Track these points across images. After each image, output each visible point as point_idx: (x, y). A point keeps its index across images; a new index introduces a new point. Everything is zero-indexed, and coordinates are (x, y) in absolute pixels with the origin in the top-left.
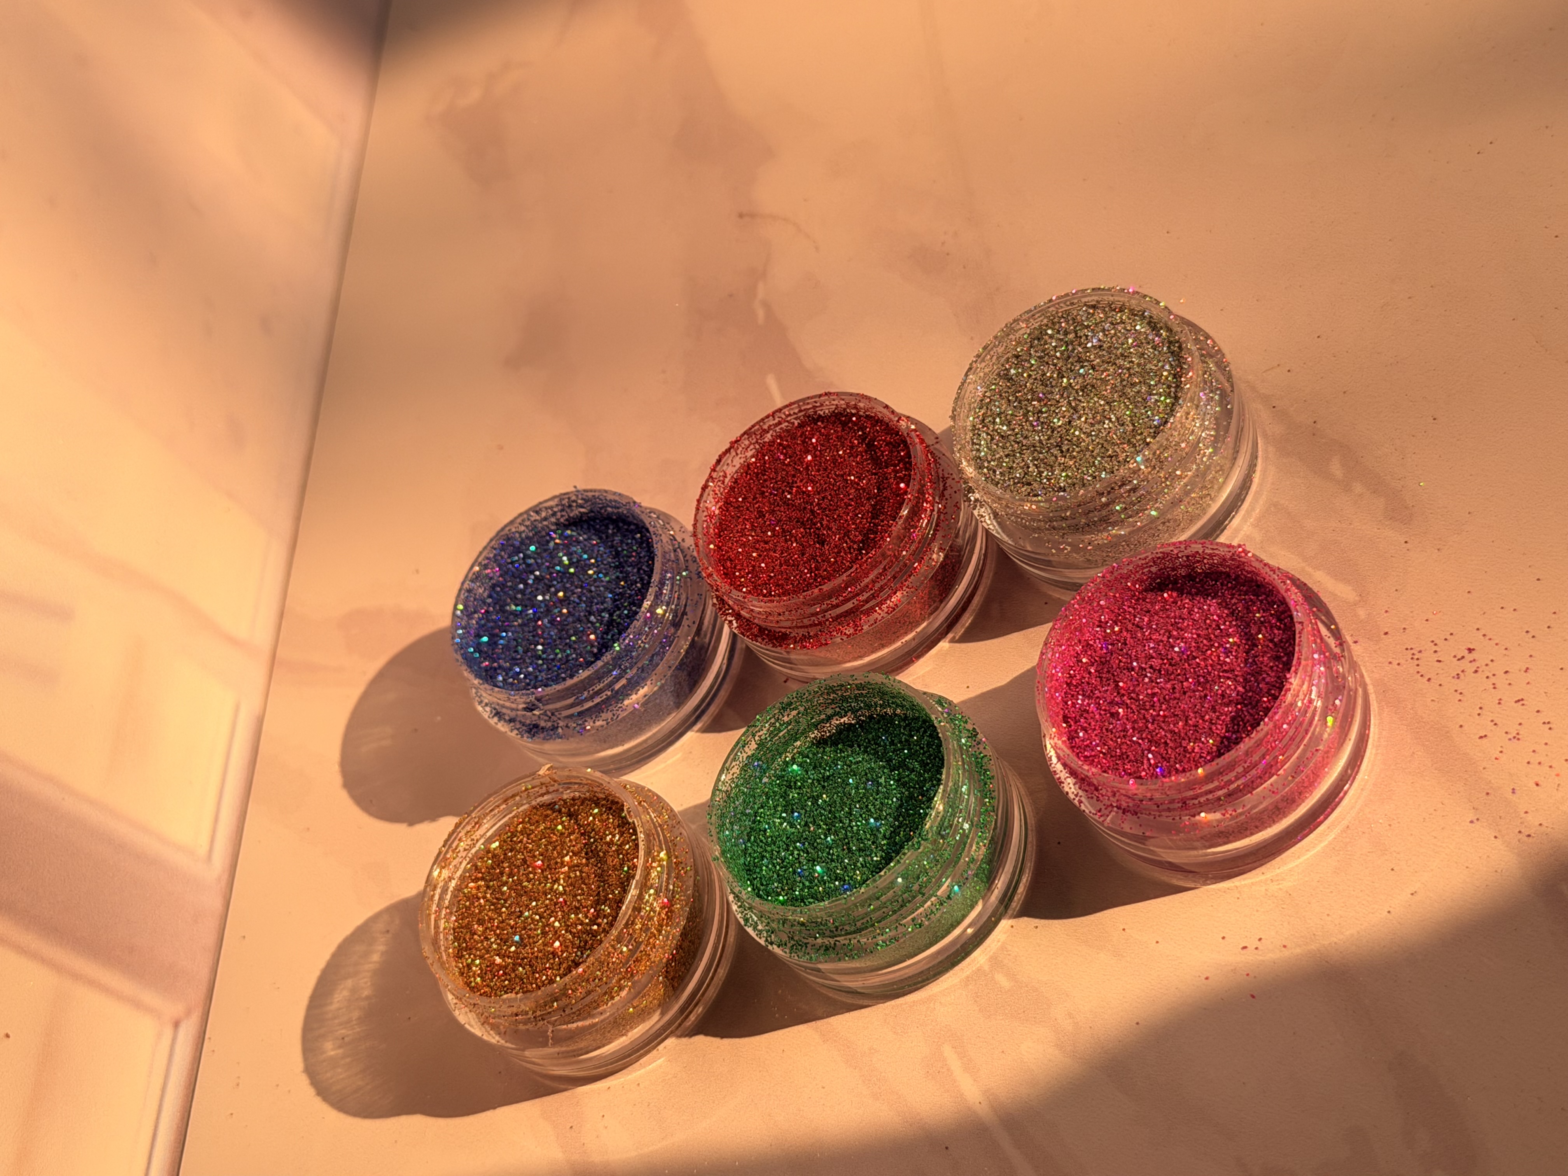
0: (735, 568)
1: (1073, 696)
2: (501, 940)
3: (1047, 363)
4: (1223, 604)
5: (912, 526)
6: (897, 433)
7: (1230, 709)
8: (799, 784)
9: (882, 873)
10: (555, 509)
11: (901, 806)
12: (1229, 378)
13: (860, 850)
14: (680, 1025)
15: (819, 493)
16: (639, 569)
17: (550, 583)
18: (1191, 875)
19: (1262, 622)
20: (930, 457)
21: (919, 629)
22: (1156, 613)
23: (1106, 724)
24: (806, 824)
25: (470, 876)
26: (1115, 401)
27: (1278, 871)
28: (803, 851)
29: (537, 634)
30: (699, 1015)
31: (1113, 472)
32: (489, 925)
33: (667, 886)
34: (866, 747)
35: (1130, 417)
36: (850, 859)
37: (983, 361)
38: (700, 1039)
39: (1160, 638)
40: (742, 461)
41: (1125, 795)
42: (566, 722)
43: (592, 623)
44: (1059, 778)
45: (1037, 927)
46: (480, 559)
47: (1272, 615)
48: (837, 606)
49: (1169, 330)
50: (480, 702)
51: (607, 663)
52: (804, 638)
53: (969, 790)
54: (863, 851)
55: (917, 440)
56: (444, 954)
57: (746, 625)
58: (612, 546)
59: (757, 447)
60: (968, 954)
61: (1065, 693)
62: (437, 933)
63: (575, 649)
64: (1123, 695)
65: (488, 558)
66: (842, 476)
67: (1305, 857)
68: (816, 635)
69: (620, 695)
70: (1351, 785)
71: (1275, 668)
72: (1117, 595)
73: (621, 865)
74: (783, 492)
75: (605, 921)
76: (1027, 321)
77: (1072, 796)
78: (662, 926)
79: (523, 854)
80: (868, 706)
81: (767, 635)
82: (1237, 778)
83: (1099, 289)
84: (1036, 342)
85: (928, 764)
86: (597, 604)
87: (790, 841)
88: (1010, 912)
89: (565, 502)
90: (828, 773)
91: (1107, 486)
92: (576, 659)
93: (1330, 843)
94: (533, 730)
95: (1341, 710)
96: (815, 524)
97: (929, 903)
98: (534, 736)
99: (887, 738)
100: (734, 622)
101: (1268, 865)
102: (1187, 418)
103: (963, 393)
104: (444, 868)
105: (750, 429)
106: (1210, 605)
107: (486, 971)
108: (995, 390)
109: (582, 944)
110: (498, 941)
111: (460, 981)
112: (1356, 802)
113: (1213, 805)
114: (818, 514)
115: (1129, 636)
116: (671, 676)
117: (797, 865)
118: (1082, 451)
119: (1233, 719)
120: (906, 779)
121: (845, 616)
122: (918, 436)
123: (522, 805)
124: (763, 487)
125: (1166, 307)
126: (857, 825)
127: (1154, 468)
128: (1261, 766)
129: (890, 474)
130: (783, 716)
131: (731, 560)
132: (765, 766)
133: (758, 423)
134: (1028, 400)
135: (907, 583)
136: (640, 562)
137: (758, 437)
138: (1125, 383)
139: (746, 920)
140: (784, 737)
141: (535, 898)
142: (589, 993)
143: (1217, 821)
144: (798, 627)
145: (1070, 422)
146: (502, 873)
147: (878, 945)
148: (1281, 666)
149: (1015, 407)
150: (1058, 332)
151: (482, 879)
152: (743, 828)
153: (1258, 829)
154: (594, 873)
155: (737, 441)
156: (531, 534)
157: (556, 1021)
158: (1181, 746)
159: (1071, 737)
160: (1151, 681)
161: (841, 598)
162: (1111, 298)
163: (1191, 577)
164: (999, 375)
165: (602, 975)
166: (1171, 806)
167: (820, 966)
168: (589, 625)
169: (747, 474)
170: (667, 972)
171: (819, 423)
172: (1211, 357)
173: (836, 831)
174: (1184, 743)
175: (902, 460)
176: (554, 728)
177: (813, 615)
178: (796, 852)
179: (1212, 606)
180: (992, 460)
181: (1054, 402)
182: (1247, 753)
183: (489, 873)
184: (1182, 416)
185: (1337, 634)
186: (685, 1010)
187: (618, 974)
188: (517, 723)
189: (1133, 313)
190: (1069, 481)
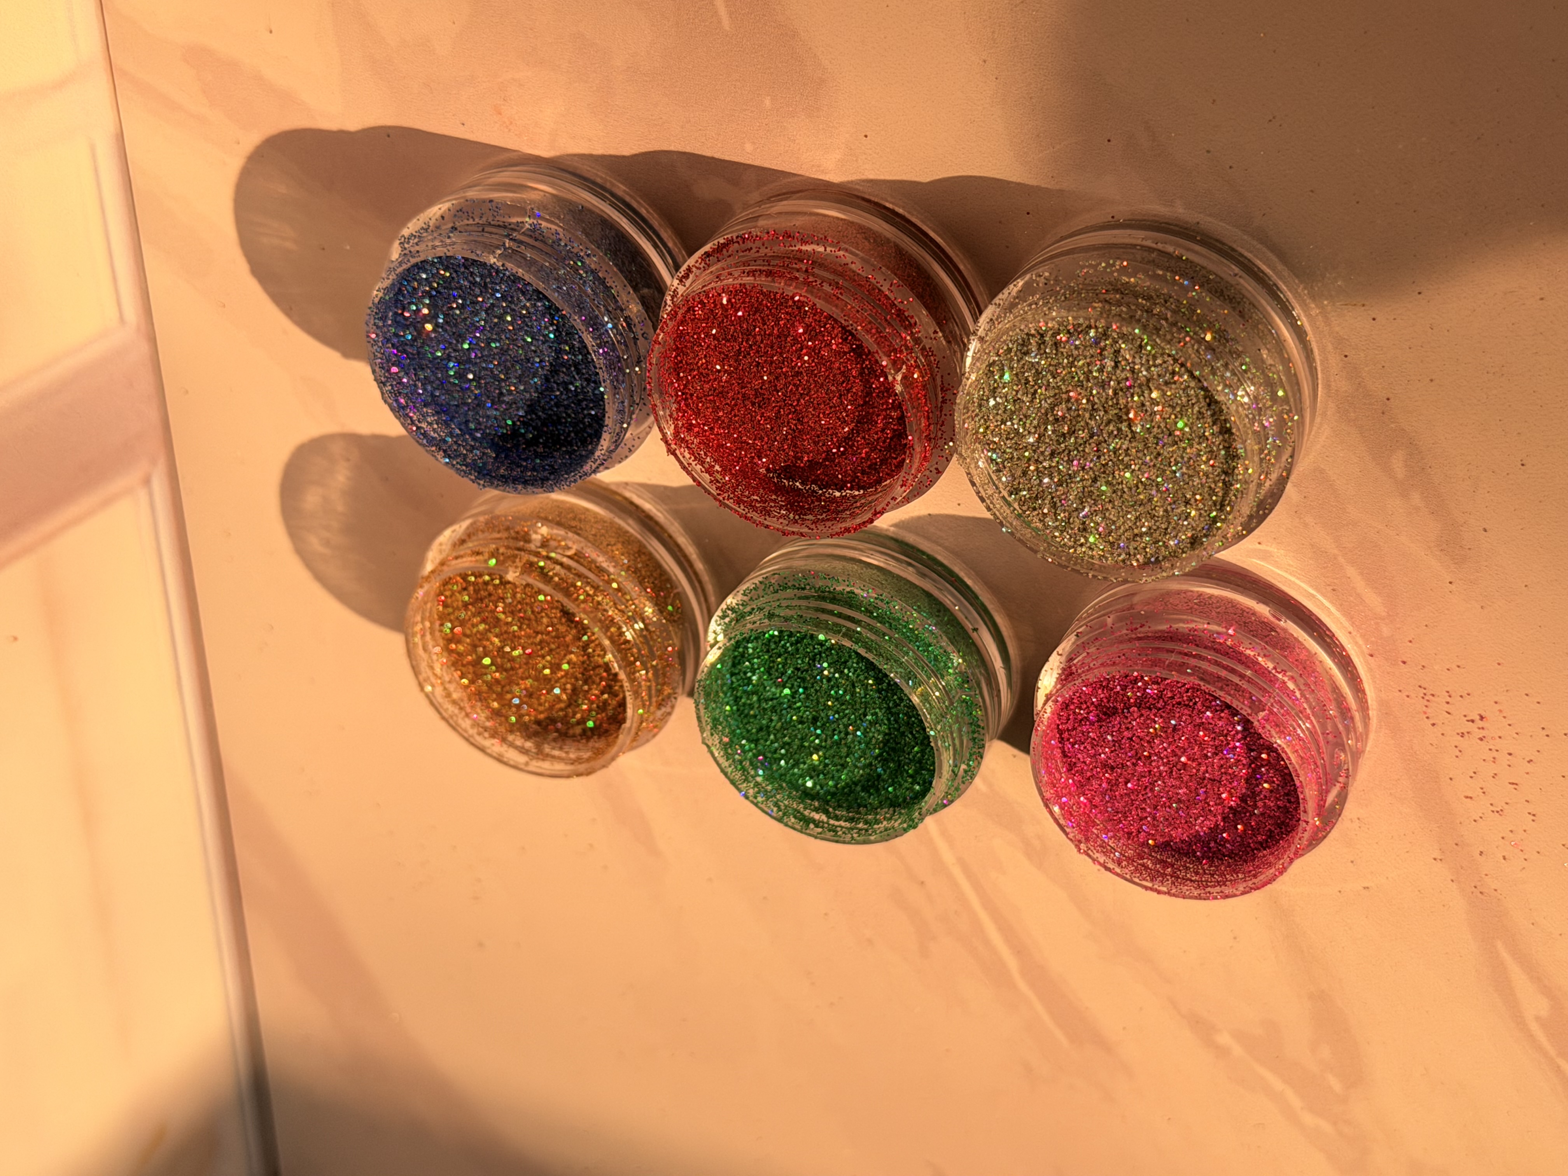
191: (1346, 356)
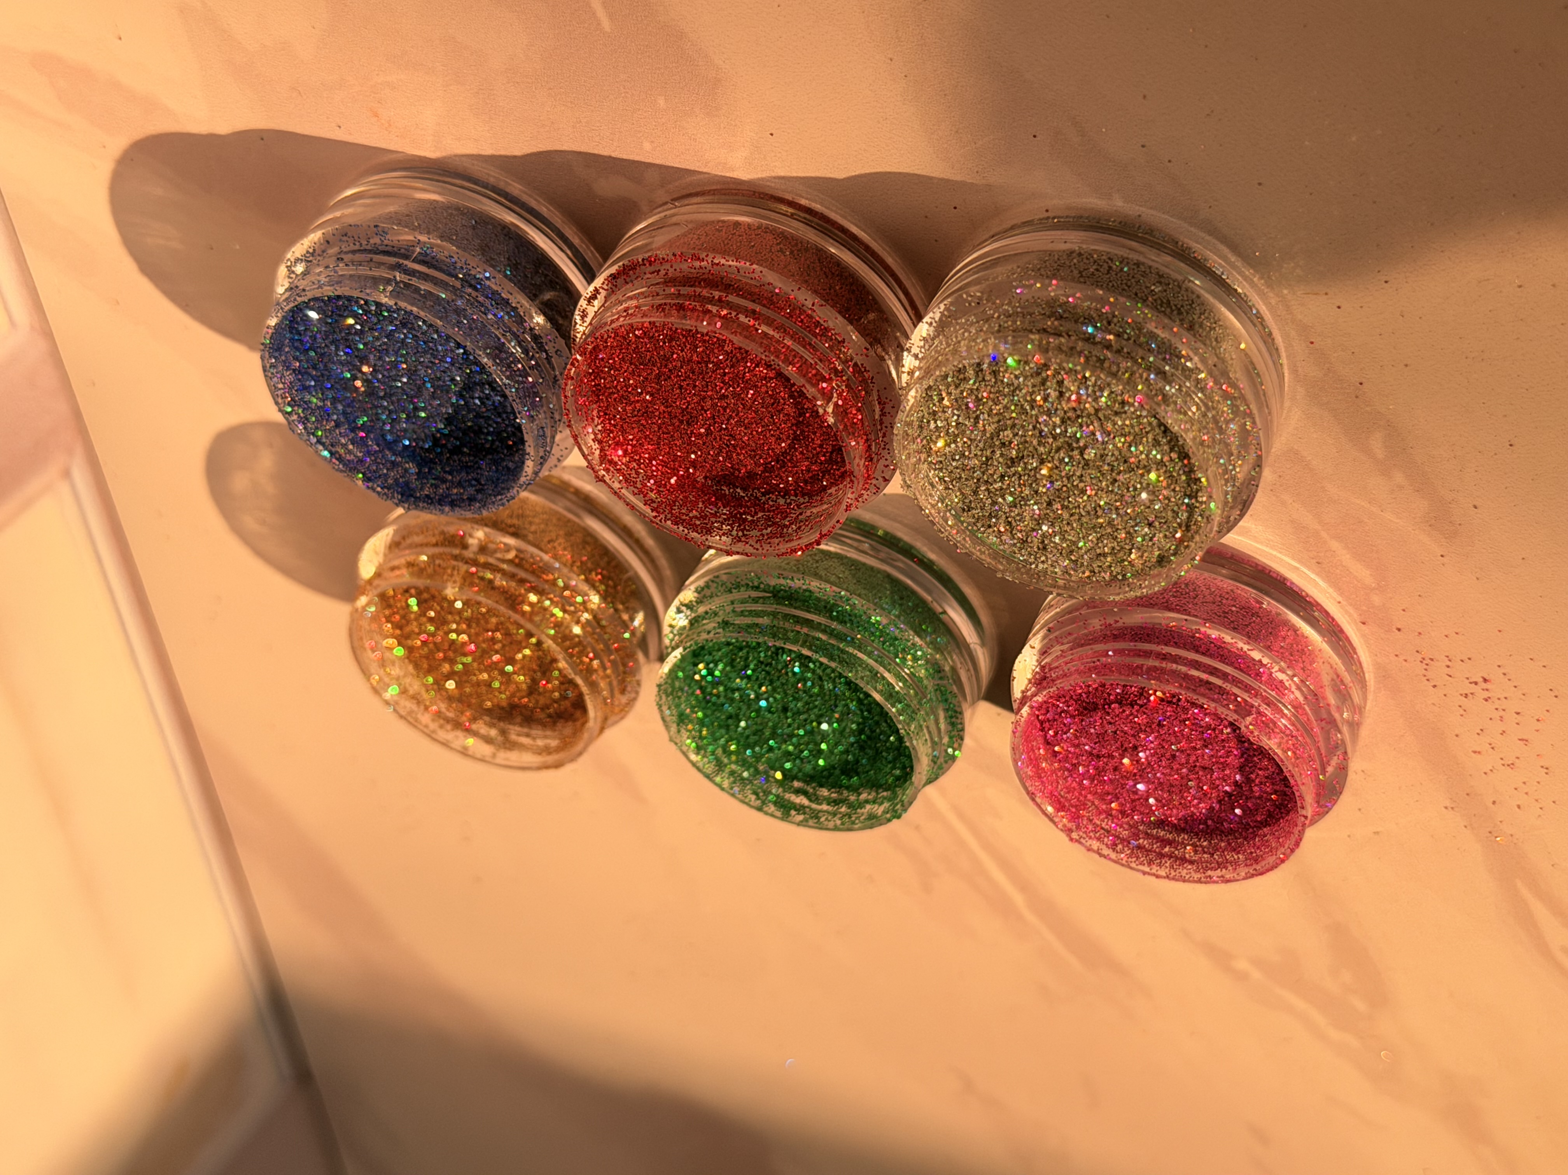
191: (1312, 343)
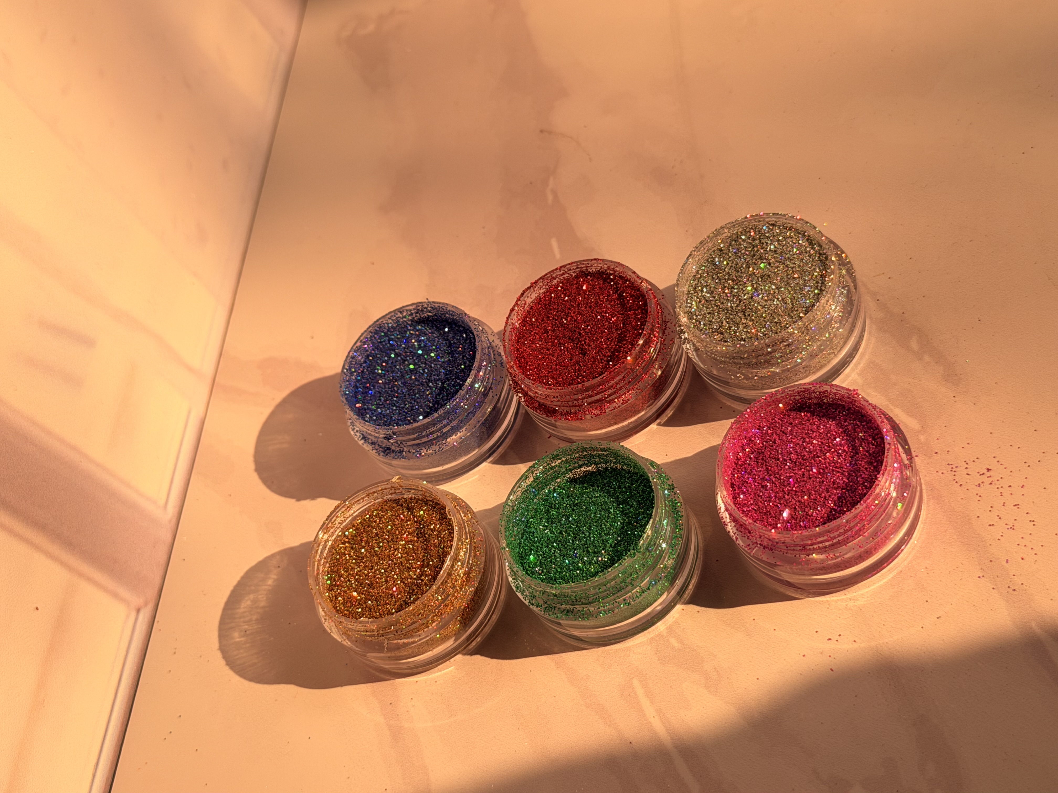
0: (527, 363)
1: (738, 471)
2: (358, 582)
3: (740, 257)
4: (839, 425)
5: (644, 351)
6: (638, 290)
7: (838, 492)
8: (557, 506)
9: (610, 570)
10: (412, 312)
11: (623, 528)
12: (854, 281)
13: (594, 552)
14: (465, 648)
15: (585, 323)
16: (463, 356)
17: (405, 359)
18: (799, 590)
19: (863, 439)
20: (659, 308)
21: (640, 415)
22: (796, 425)
23: (759, 492)
24: (561, 532)
25: (340, 540)
26: (781, 287)
27: (854, 594)
28: (558, 549)
29: (394, 390)
30: (477, 643)
31: (777, 333)
32: (351, 573)
33: (468, 561)
34: (602, 488)
35: (791, 299)
36: (588, 557)
37: (699, 251)
38: (478, 658)
39: (797, 442)
40: (537, 295)
41: (767, 538)
42: (409, 449)
43: (430, 387)
44: (725, 522)
45: (699, 612)
46: (362, 338)
47: (869, 435)
48: (592, 396)
49: (820, 246)
50: (353, 429)
51: (441, 415)
52: (567, 413)
53: (667, 523)
54: (596, 553)
55: (652, 296)
56: (321, 587)
57: (530, 400)
58: (447, 340)
59: (547, 287)
60: (653, 624)
61: (734, 469)
62: (318, 574)
63: (417, 402)
64: (771, 475)
65: (367, 338)
66: (601, 313)
67: (873, 587)
68: (575, 413)
69: (445, 436)
70: (906, 546)
71: (868, 469)
72: (772, 411)
73: (439, 544)
74: (562, 319)
75: (427, 578)
76: (729, 229)
77: (732, 534)
78: (463, 586)
79: (376, 530)
80: (606, 462)
81: (544, 409)
82: (839, 536)
83: (778, 214)
84: (733, 242)
85: (642, 503)
86: (434, 375)
87: (549, 542)
88: (683, 600)
89: (420, 308)
90: (577, 501)
91: (773, 342)
92: (418, 409)
93: (890, 580)
94: (387, 451)
95: (907, 499)
96: (581, 342)
97: (635, 590)
98: (387, 455)
99: (616, 483)
100: (523, 398)
101: (849, 590)
102: (827, 304)
103: (684, 270)
104: (325, 533)
105: (545, 276)
106: (831, 425)
107: (347, 601)
108: (704, 270)
109: (411, 591)
110: (357, 583)
111: (330, 605)
112: (907, 557)
113: (821, 551)
114: (584, 336)
115: (777, 438)
116: (479, 427)
117: (553, 557)
118: (758, 316)
119: (839, 498)
120: (627, 511)
121: (596, 403)
122: (652, 293)
123: (378, 499)
124: (549, 314)
125: (820, 232)
126: (594, 537)
127: (803, 333)
128: (854, 530)
129: (632, 315)
130: (552, 463)
131: (524, 358)
132: (536, 493)
133: (549, 273)
134: (725, 279)
135: (636, 386)
136: (464, 352)
137: (549, 281)
138: (789, 276)
139: (517, 588)
140: (551, 476)
141: (382, 559)
142: (414, 623)
143: (822, 560)
144: (564, 406)
145: (752, 297)
146: (362, 541)
147: (601, 613)
148: (872, 468)
149: (716, 283)
150: (749, 238)
151: (348, 542)
152: (519, 530)
153: (847, 568)
154: (421, 547)
155: (536, 282)
156: (395, 326)
157: (390, 637)
158: (805, 511)
159: (735, 498)
160: (789, 468)
161: (595, 392)
162: (785, 221)
163: (820, 405)
164: (708, 260)
165: (424, 613)
166: (795, 548)
167: (561, 622)
168: (428, 388)
169: (539, 303)
170: (463, 614)
171: (589, 277)
172: (844, 265)
173: (579, 538)
174: (807, 510)
175: (640, 307)
176: (401, 452)
177: (575, 400)
178: (553, 549)
179: (832, 424)
180: (699, 315)
181: (742, 283)
182: (847, 522)
183: (353, 539)
184: (824, 303)
185: (908, 452)
186: (470, 639)
187: (433, 613)
188: (377, 446)
189: (797, 231)
190: (748, 335)
